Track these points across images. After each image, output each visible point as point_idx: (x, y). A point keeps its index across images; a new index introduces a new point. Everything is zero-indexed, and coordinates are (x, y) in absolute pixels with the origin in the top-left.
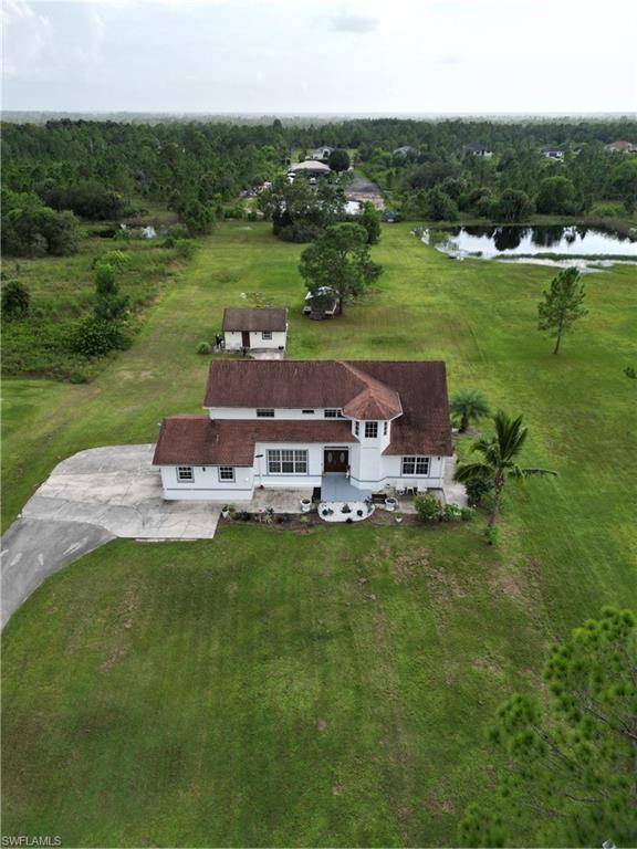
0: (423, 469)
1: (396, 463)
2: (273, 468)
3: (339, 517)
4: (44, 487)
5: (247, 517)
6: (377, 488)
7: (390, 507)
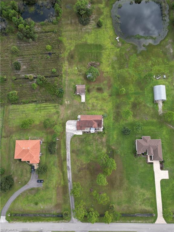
3: (92, 132)
4: (66, 127)
5: (85, 132)
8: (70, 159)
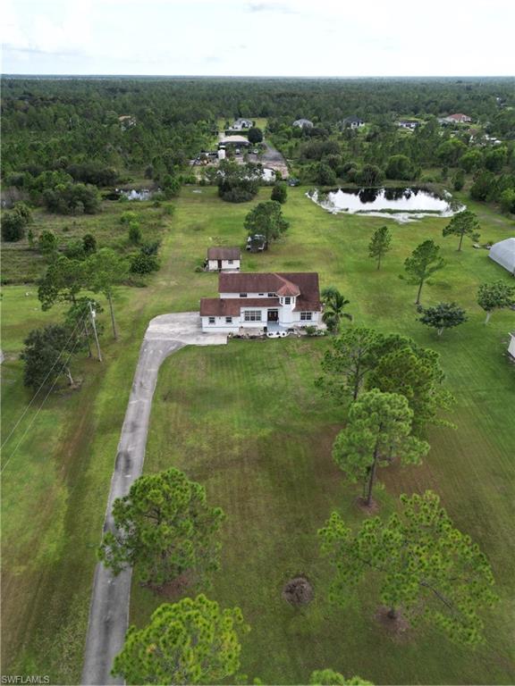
0: (309, 318)
1: (298, 315)
2: (247, 319)
3: (275, 336)
4: (149, 329)
5: (239, 337)
6: (290, 326)
7: (296, 333)
8: (143, 422)
